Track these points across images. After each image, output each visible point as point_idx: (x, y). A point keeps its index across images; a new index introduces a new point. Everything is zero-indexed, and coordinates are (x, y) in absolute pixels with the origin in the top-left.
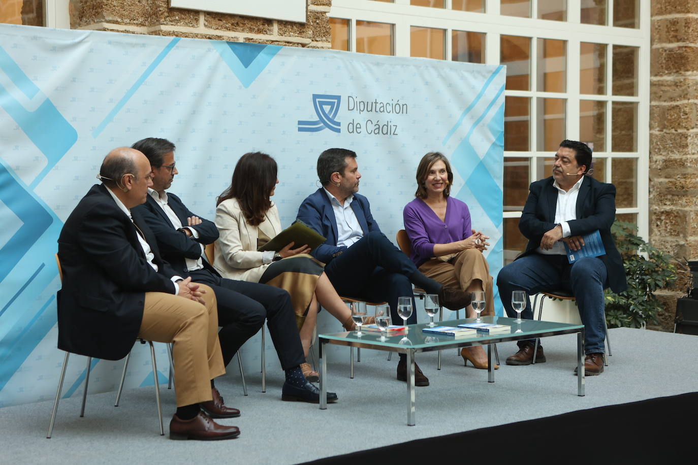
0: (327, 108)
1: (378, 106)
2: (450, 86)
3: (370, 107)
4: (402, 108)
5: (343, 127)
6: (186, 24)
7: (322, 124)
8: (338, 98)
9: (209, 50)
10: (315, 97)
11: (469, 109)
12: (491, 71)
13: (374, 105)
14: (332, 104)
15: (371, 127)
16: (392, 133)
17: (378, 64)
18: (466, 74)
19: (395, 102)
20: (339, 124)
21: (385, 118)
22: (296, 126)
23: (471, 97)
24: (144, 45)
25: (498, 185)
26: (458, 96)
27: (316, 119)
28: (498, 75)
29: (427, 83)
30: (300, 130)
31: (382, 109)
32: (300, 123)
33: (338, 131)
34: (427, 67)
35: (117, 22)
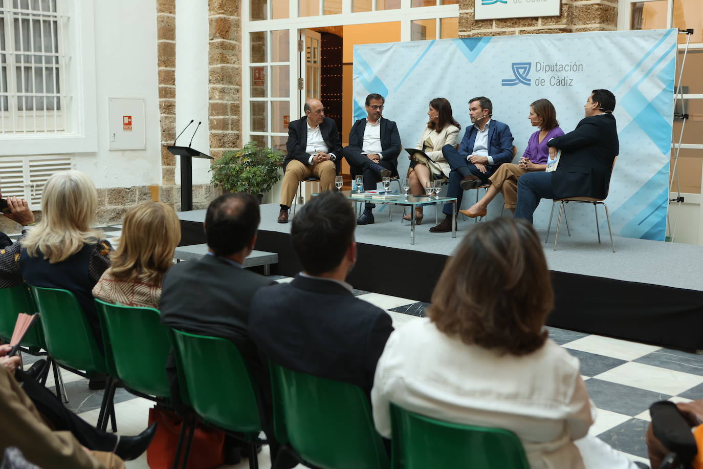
0: (521, 71)
1: (558, 67)
2: (622, 49)
3: (553, 68)
4: (578, 68)
5: (532, 83)
6: (485, 28)
7: (518, 81)
8: (530, 64)
9: (451, 44)
10: (513, 64)
11: (639, 65)
12: (662, 34)
13: (555, 66)
14: (525, 68)
15: (554, 81)
16: (568, 84)
17: (560, 40)
18: (636, 39)
19: (572, 64)
20: (530, 80)
21: (563, 74)
22: (501, 83)
23: (640, 55)
24: (418, 46)
25: (667, 121)
26: (629, 56)
27: (514, 78)
28: (669, 36)
29: (600, 49)
30: (503, 85)
31: (560, 69)
32: (503, 81)
33: (529, 85)
34: (600, 37)
35: (464, 31)
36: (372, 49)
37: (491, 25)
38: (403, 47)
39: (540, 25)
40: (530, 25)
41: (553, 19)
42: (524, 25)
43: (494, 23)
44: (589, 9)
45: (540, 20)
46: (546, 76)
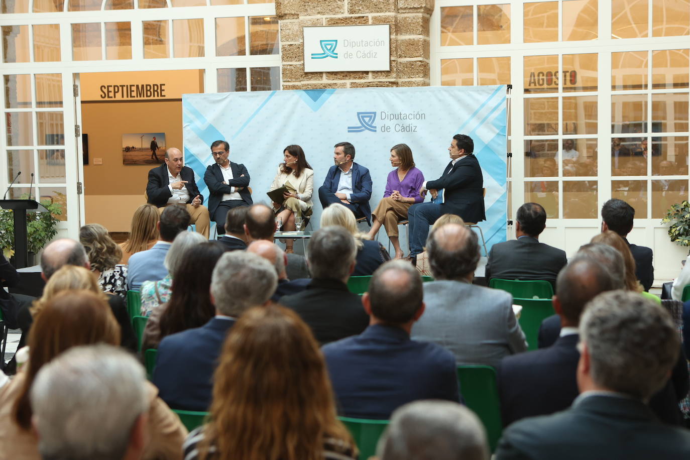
0: (367, 119)
1: (402, 116)
2: (459, 101)
3: (398, 117)
4: (422, 116)
5: (378, 129)
7: (363, 128)
8: (375, 113)
9: (293, 95)
10: (359, 114)
11: (475, 114)
12: (493, 90)
13: (399, 115)
14: (371, 117)
15: (398, 128)
16: (413, 131)
17: (402, 93)
18: (471, 93)
19: (416, 113)
20: (375, 127)
21: (407, 122)
22: (347, 130)
23: (476, 107)
24: (257, 96)
25: (502, 159)
26: (466, 106)
27: (360, 125)
28: (499, 91)
29: (440, 100)
30: (349, 131)
31: (405, 118)
32: (349, 128)
33: (375, 131)
34: (440, 91)
36: (205, 98)
37: (322, 77)
38: (240, 97)
39: (370, 78)
40: (361, 78)
41: (383, 73)
42: (355, 78)
43: (324, 75)
44: (412, 65)
45: (370, 74)
46: (391, 123)
